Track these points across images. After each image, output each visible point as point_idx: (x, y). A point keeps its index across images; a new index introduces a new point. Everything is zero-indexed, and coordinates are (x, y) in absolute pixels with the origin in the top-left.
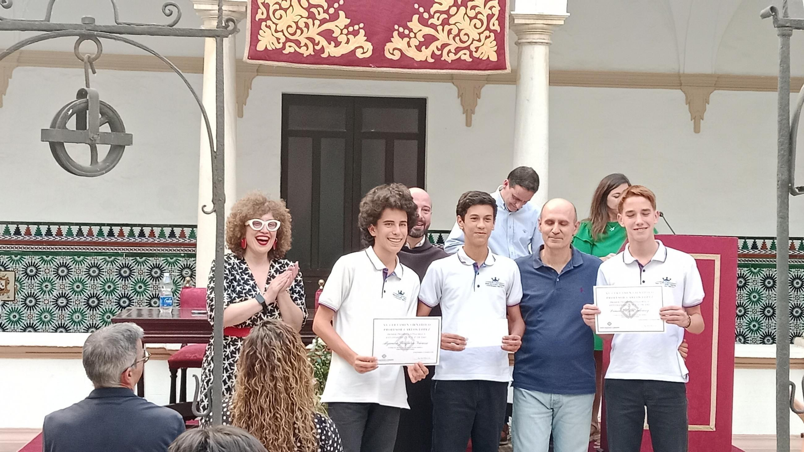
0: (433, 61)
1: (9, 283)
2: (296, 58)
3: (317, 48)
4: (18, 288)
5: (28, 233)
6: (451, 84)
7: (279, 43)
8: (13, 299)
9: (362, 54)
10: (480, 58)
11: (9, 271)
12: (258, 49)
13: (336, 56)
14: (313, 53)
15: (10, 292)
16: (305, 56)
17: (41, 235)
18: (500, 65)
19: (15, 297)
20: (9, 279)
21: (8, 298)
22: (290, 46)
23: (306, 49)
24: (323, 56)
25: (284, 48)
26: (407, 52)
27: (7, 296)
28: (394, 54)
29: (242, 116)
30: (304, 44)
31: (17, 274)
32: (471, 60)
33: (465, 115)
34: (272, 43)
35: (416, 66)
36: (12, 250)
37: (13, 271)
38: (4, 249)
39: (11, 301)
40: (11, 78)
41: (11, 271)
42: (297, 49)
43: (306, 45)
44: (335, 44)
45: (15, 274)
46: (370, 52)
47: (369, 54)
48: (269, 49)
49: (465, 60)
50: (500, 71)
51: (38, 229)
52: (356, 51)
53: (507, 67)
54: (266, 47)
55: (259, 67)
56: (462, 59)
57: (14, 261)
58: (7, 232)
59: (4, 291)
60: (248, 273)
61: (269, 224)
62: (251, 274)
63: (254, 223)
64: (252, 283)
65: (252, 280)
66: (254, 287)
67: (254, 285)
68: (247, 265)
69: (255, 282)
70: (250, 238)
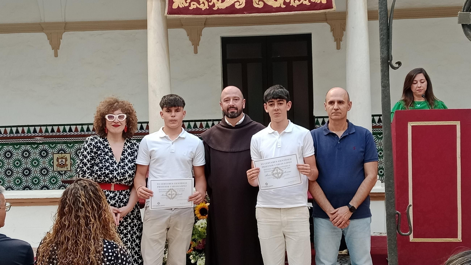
0: (285, 6)
1: (67, 161)
2: (198, 11)
3: (211, 4)
4: (72, 163)
5: (76, 130)
6: (325, 24)
7: (187, 3)
8: (70, 170)
9: (238, 6)
10: (316, 2)
12: (173, 8)
13: (223, 8)
14: (208, 8)
15: (68, 166)
16: (203, 10)
17: (83, 131)
18: (329, 5)
19: (71, 169)
20: (67, 158)
21: (67, 169)
22: (193, 5)
23: (204, 5)
24: (214, 9)
25: (190, 5)
26: (267, 2)
27: (66, 169)
28: (259, 4)
29: (197, 53)
30: (202, 2)
31: (71, 155)
32: (310, 4)
33: (336, 42)
34: (182, 3)
35: (275, 11)
36: (68, 141)
37: (69, 153)
38: (63, 141)
39: (69, 171)
40: (62, 39)
42: (198, 6)
43: (203, 3)
44: (222, 1)
45: (70, 155)
46: (244, 4)
47: (243, 5)
48: (180, 7)
49: (306, 4)
50: (329, 10)
51: (82, 127)
52: (235, 4)
53: (333, 7)
54: (178, 6)
55: (205, 22)
56: (304, 3)
57: (69, 147)
58: (64, 130)
59: (64, 165)
60: (109, 148)
61: (119, 116)
62: (111, 148)
63: (109, 117)
64: (110, 154)
65: (111, 152)
66: (112, 157)
67: (112, 155)
68: (108, 142)
69: (113, 153)
70: (108, 126)
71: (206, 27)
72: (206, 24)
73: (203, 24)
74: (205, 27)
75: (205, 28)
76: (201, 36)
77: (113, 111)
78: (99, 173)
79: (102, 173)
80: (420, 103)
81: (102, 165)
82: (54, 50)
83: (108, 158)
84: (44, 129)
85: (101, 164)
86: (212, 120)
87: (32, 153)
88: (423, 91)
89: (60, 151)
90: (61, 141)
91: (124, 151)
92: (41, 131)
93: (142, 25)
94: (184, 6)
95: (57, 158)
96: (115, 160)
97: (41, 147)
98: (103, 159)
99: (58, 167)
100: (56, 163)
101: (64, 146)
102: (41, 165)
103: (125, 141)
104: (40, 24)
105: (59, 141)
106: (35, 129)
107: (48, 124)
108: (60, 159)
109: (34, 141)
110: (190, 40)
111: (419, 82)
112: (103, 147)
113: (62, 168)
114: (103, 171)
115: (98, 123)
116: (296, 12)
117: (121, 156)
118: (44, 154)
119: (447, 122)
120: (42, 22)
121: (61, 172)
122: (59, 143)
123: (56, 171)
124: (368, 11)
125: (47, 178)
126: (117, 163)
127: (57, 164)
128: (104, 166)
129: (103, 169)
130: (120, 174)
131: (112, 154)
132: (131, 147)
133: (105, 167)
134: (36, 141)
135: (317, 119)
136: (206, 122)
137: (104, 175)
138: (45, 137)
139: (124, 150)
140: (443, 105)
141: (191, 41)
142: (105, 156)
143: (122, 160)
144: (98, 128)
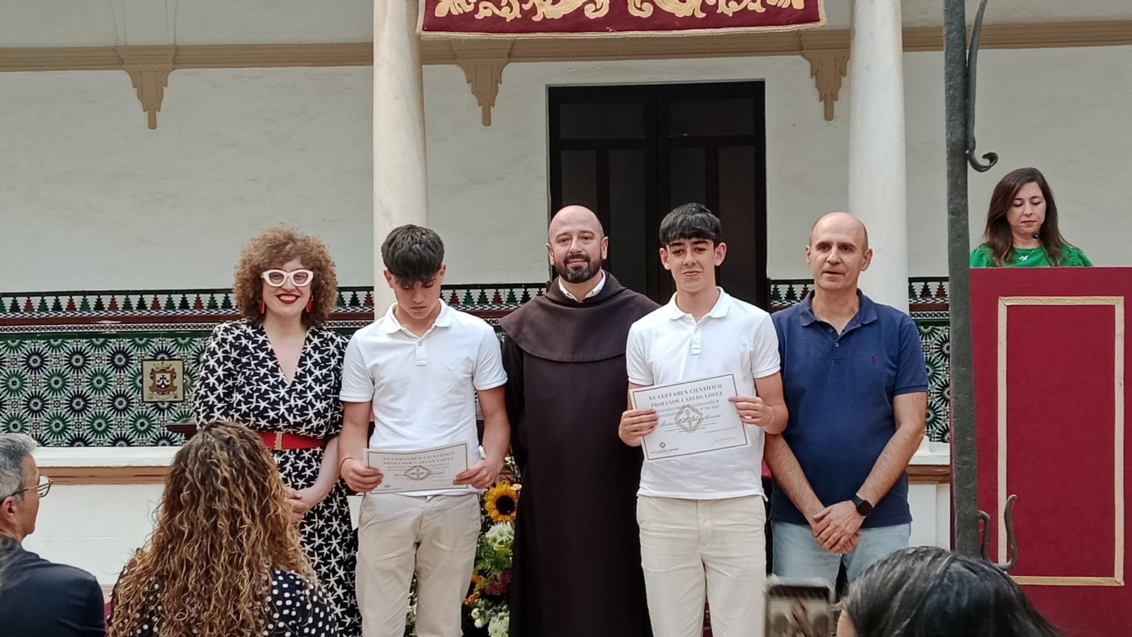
0: (704, 15)
1: (175, 377)
2: (495, 24)
3: (526, 7)
6: (798, 58)
7: (469, 4)
8: (182, 399)
9: (594, 12)
10: (778, 6)
11: (175, 360)
12: (436, 15)
13: (555, 18)
14: (520, 16)
15: (178, 390)
16: (508, 20)
17: (215, 307)
18: (809, 14)
19: (184, 396)
20: (176, 371)
21: (176, 397)
22: (485, 8)
23: (509, 10)
24: (535, 19)
25: (476, 10)
26: (663, 4)
27: (173, 396)
28: (644, 9)
29: (489, 124)
30: (506, 2)
31: (185, 364)
33: (822, 103)
34: (458, 4)
35: (679, 25)
36: (178, 329)
37: (180, 360)
38: (167, 330)
39: (179, 402)
40: (166, 86)
41: (178, 360)
42: (497, 12)
43: (509, 4)
44: (553, 1)
45: (183, 363)
46: (606, 8)
47: (604, 11)
48: (454, 13)
49: (754, 10)
50: (811, 24)
51: (212, 298)
52: (586, 7)
53: (821, 18)
54: (449, 11)
55: (511, 49)
56: (750, 8)
57: (181, 345)
58: (170, 305)
59: (169, 388)
60: (267, 349)
61: (295, 276)
62: (272, 350)
63: (271, 276)
64: (270, 364)
65: (272, 359)
66: (274, 371)
67: (274, 366)
68: (266, 337)
69: (277, 362)
70: (269, 298)
71: (512, 62)
72: (513, 54)
73: (506, 55)
74: (509, 62)
75: (510, 64)
76: (501, 83)
77: (282, 263)
78: (244, 408)
79: (251, 408)
80: (1028, 253)
81: (251, 389)
82: (147, 112)
83: (265, 373)
84: (120, 300)
85: (248, 386)
86: (524, 284)
87: (91, 358)
88: (1036, 223)
89: (158, 353)
90: (162, 330)
91: (304, 355)
92: (113, 306)
93: (362, 54)
94: (462, 12)
95: (153, 370)
96: (283, 379)
97: (114, 344)
98: (253, 376)
99: (153, 391)
100: (148, 382)
101: (168, 343)
102: (114, 388)
103: (308, 334)
104: (116, 51)
105: (156, 330)
106: (99, 300)
107: (130, 289)
108: (159, 372)
109: (97, 330)
110: (473, 93)
111: (1027, 204)
112: (253, 348)
113: (162, 394)
114: (252, 403)
115: (244, 288)
116: (732, 29)
117: (298, 368)
118: (120, 360)
119: (1093, 297)
120: (120, 44)
121: (159, 404)
122: (157, 335)
123: (148, 402)
124: (903, 29)
125: (127, 418)
126: (286, 385)
127: (151, 385)
128: (256, 391)
129: (253, 398)
130: (295, 409)
131: (275, 364)
132: (323, 347)
133: (258, 394)
134: (102, 330)
135: (776, 287)
136: (509, 290)
137: (255, 412)
138: (124, 320)
139: (304, 353)
140: (1080, 257)
141: (476, 96)
142: (259, 367)
143: (300, 378)
144: (243, 301)
